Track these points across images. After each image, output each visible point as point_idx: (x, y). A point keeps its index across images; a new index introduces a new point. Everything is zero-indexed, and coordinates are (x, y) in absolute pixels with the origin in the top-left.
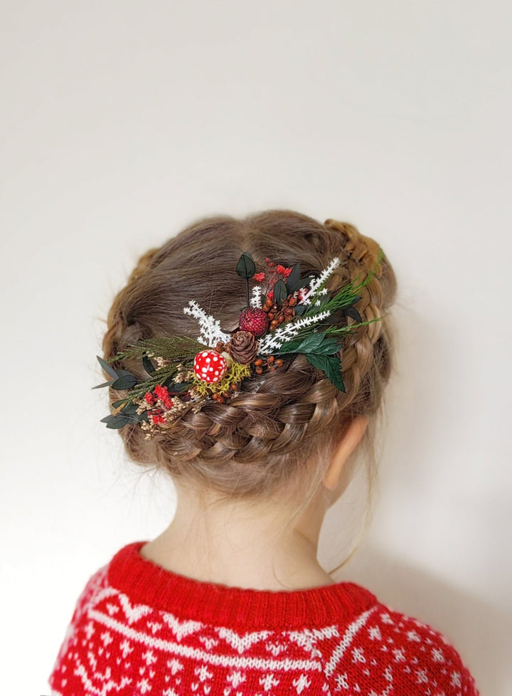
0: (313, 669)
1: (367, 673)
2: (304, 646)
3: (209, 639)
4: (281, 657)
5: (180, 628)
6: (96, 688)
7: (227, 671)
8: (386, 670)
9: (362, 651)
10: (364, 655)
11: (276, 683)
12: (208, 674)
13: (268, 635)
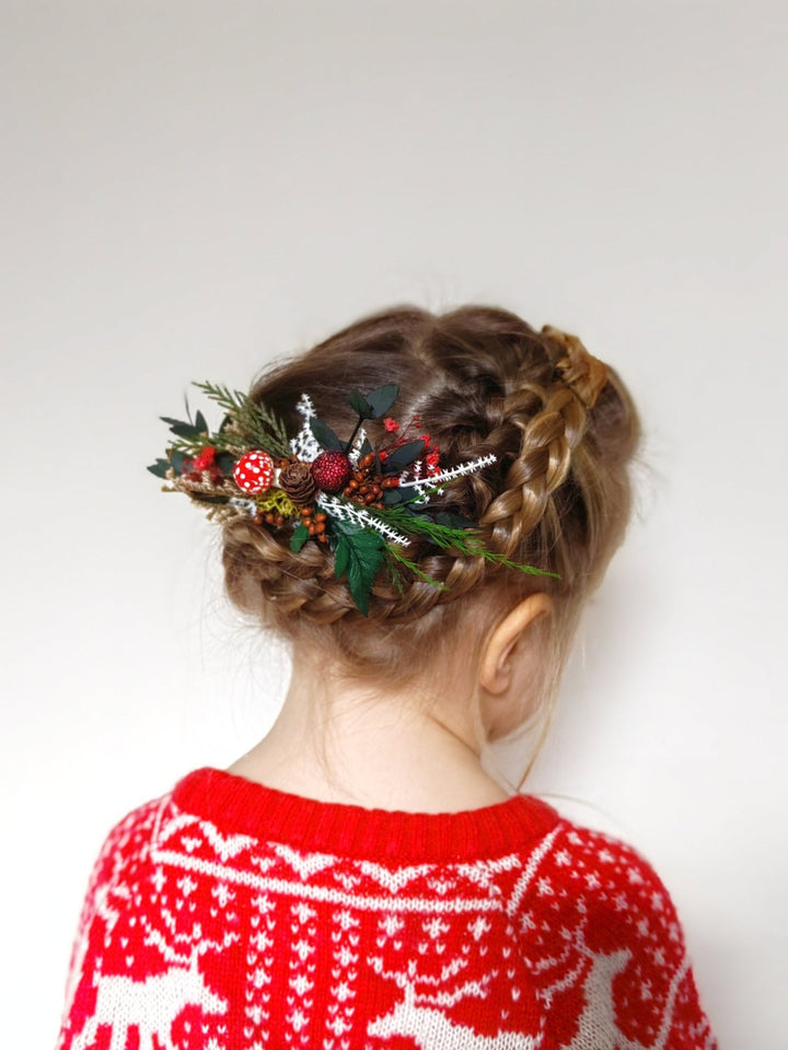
0: (493, 908)
1: (556, 907)
2: (479, 881)
3: (347, 877)
4: (450, 895)
5: (304, 864)
6: (182, 955)
7: (379, 915)
8: (579, 901)
9: (549, 880)
10: (552, 885)
11: (446, 929)
12: (352, 920)
13: (429, 869)
